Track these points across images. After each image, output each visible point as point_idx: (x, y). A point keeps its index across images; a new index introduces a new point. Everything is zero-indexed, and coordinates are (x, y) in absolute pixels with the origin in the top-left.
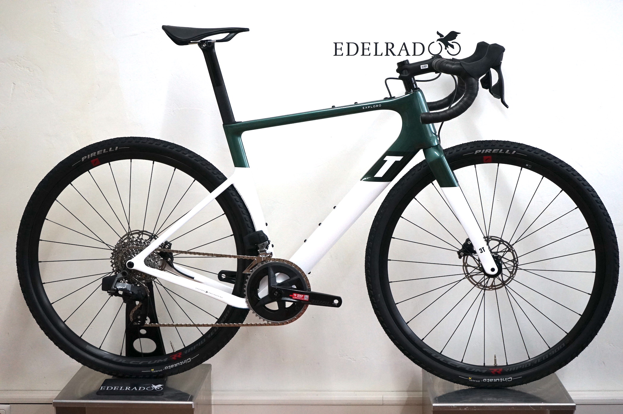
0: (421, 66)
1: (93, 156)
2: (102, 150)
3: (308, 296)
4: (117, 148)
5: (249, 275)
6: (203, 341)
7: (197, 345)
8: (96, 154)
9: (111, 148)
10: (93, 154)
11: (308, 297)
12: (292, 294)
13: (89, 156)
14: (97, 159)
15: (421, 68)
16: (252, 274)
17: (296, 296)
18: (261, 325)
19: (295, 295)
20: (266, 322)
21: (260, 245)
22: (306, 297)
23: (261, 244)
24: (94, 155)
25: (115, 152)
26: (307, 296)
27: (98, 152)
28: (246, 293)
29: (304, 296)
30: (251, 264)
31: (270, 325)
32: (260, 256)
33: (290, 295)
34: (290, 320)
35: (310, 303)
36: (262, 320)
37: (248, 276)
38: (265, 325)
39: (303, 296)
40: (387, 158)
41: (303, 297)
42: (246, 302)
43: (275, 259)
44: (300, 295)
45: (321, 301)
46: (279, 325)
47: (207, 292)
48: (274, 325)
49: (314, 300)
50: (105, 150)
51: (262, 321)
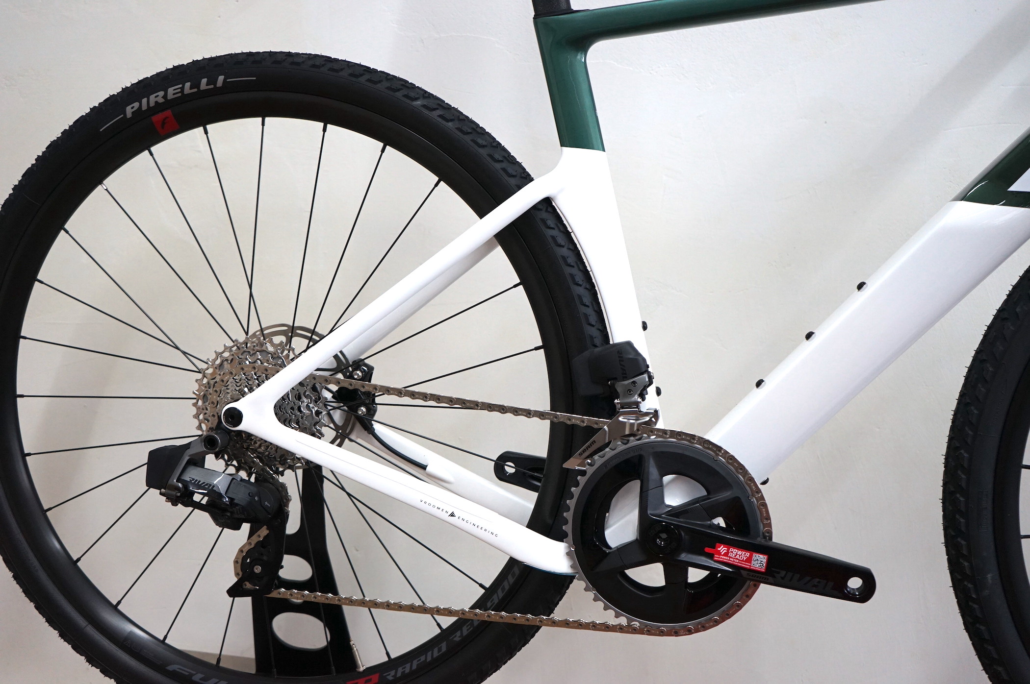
1: (156, 102)
2: (181, 86)
3: (766, 557)
4: (221, 78)
5: (583, 473)
6: (439, 650)
7: (423, 658)
8: (165, 97)
9: (204, 81)
10: (156, 98)
11: (765, 560)
12: (714, 547)
13: (144, 101)
14: (168, 113)
16: (590, 471)
17: (726, 554)
18: (606, 627)
19: (722, 549)
20: (623, 621)
21: (620, 386)
22: (759, 561)
23: (626, 382)
24: (161, 100)
25: (216, 91)
26: (761, 556)
27: (171, 91)
28: (568, 528)
29: (751, 556)
30: (591, 440)
31: (635, 631)
32: (621, 419)
33: (708, 550)
34: (700, 623)
35: (771, 579)
36: (611, 613)
37: (579, 478)
38: (620, 629)
39: (748, 554)
41: (749, 560)
42: (568, 554)
43: (664, 432)
44: (740, 553)
45: (808, 578)
46: (662, 633)
47: (452, 515)
48: (649, 633)
49: (783, 573)
50: (188, 85)
51: (610, 617)
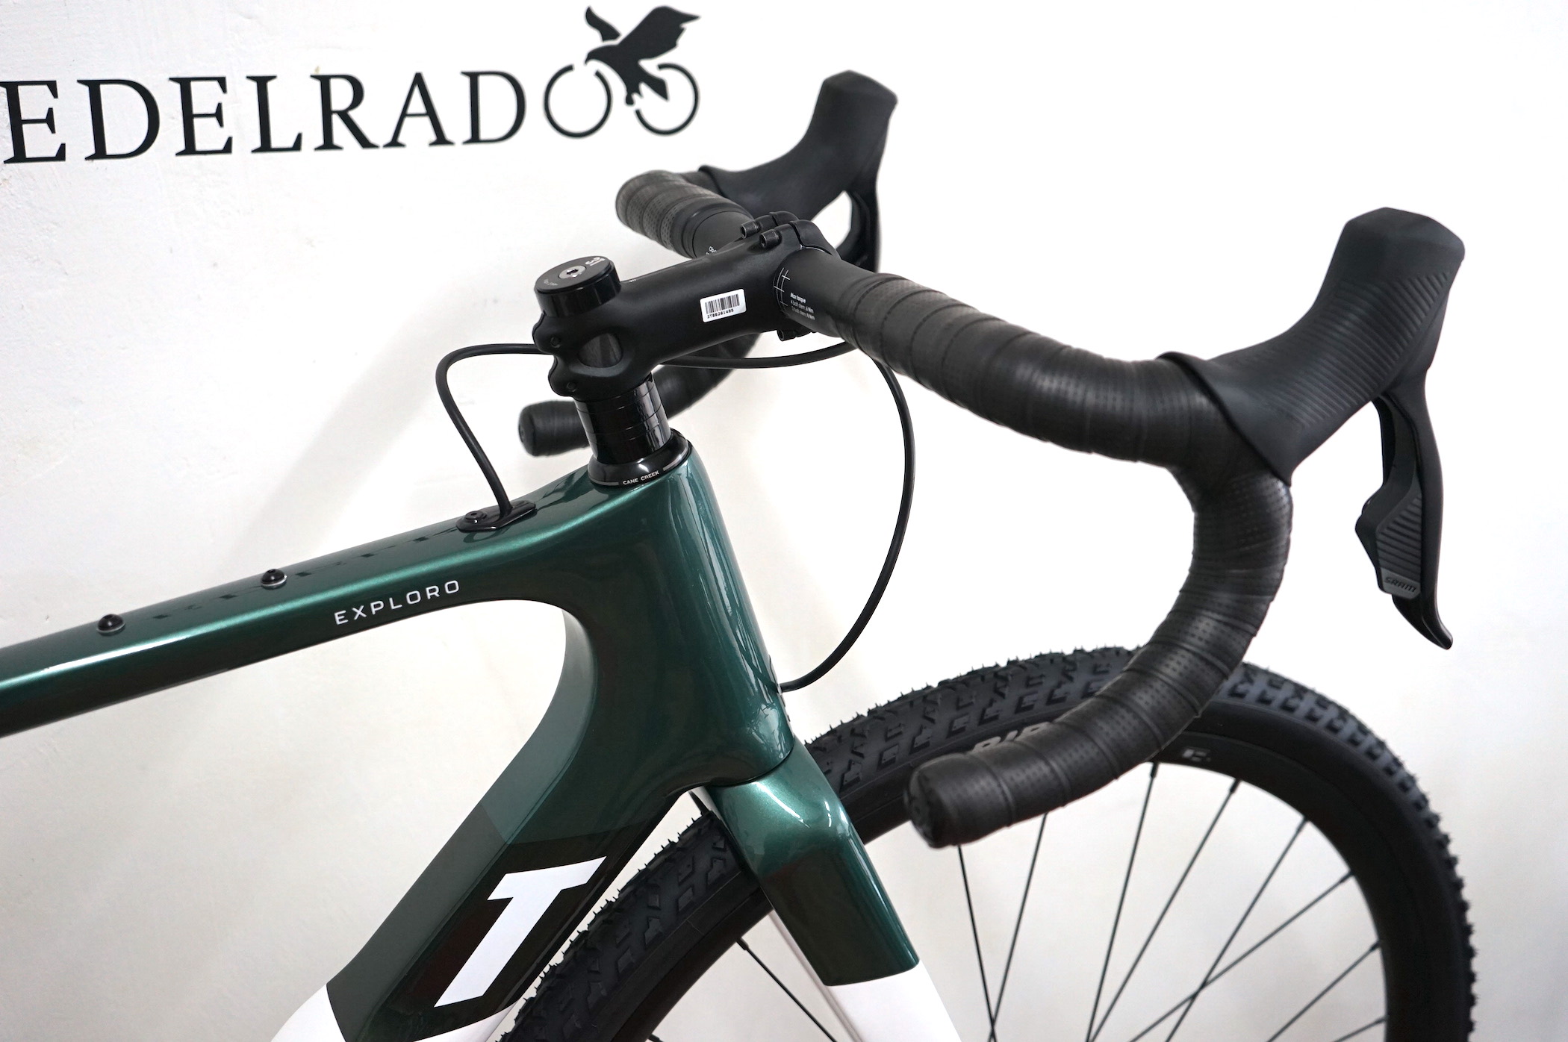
0: (704, 302)
15: (706, 319)
40: (509, 885)
